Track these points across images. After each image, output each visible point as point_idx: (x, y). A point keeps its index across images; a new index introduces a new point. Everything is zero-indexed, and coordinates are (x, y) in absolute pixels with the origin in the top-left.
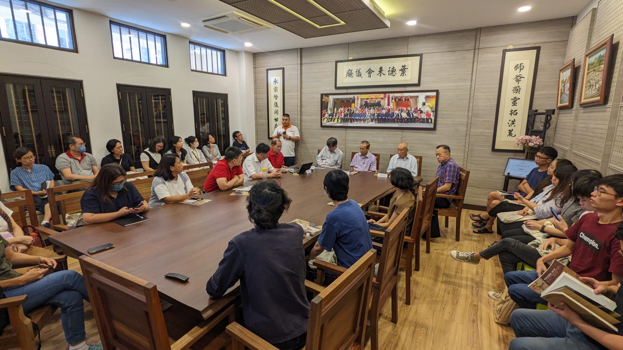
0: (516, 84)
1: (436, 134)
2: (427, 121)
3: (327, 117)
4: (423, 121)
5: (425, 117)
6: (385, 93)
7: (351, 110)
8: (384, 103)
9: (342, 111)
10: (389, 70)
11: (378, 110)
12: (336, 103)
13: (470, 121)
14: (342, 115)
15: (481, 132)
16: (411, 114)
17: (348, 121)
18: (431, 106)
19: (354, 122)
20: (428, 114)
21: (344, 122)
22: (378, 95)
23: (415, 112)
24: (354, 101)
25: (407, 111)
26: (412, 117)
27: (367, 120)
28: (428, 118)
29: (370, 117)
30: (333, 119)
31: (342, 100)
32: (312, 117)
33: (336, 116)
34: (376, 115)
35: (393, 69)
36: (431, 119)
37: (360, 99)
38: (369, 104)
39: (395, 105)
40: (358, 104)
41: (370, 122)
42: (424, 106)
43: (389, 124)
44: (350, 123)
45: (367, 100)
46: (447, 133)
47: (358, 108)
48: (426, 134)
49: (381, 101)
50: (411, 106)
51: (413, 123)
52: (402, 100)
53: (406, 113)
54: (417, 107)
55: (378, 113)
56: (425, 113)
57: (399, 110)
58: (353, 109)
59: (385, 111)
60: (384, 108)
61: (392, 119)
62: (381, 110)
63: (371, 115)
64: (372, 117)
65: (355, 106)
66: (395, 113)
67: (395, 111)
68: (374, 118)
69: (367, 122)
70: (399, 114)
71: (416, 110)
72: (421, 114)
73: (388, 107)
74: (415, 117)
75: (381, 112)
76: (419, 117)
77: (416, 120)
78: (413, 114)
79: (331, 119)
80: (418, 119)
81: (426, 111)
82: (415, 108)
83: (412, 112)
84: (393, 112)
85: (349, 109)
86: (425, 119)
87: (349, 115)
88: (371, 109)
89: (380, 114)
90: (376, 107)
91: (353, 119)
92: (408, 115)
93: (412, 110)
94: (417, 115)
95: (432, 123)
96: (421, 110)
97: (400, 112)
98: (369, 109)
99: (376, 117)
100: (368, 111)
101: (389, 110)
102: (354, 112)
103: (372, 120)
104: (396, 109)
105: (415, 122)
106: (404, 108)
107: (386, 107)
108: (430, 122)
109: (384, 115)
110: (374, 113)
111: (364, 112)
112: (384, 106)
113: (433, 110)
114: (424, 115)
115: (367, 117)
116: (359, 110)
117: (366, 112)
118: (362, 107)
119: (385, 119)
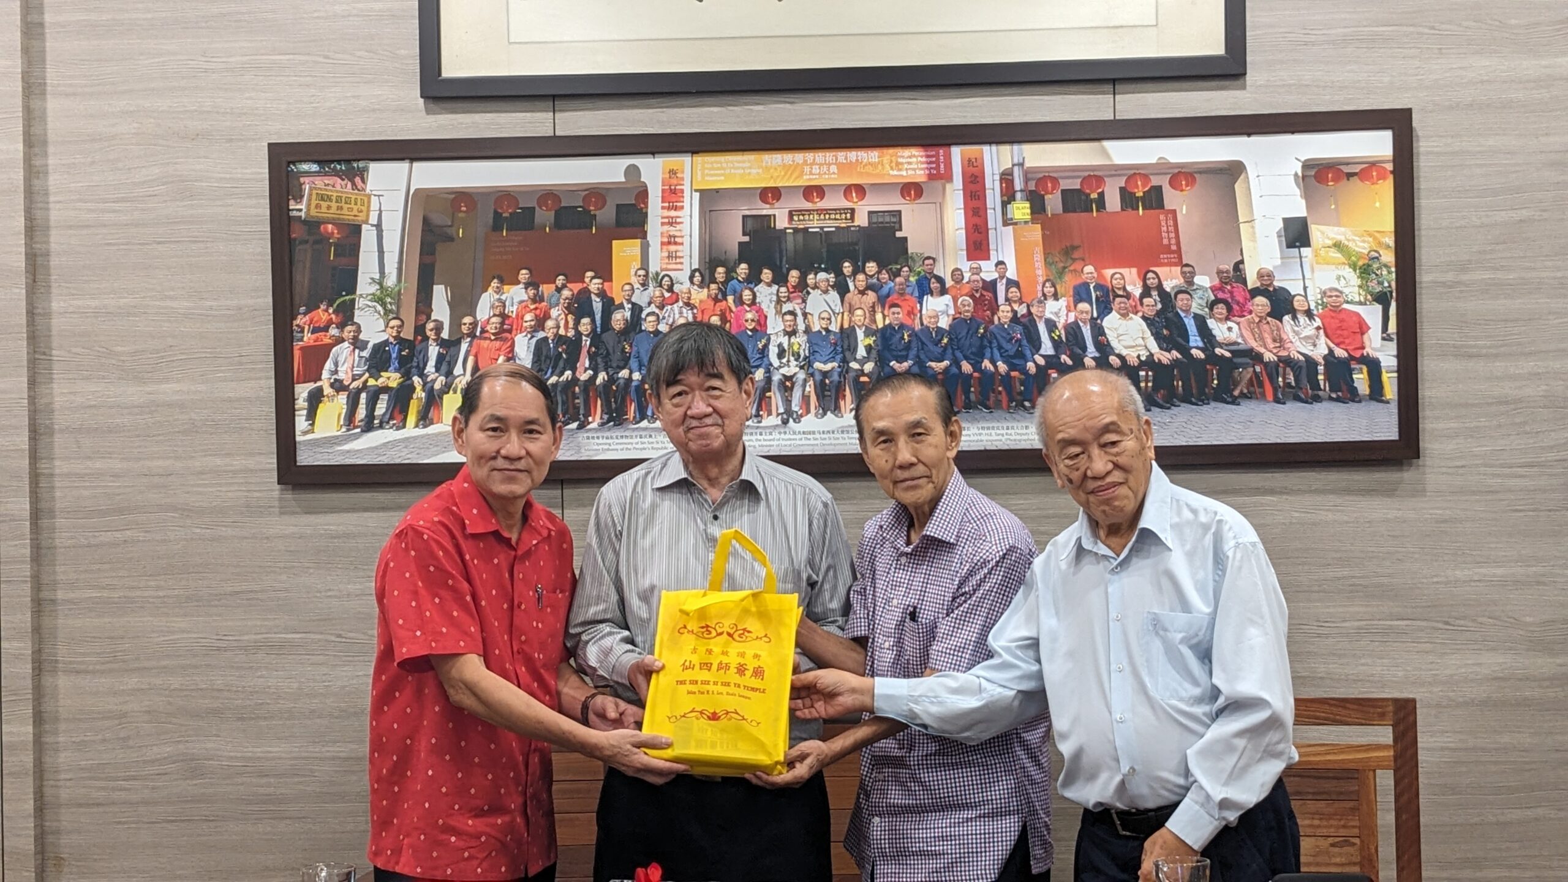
1: (1419, 492)
2: (1337, 381)
5: (1320, 351)
6: (933, 139)
7: (609, 306)
8: (936, 229)
11: (882, 300)
18: (1361, 247)
20: (1340, 324)
22: (872, 156)
23: (1221, 309)
24: (631, 220)
25: (1153, 303)
26: (1197, 354)
27: (776, 398)
28: (1340, 353)
29: (807, 364)
30: (420, 394)
31: (508, 210)
34: (863, 341)
36: (1374, 368)
37: (698, 194)
38: (790, 239)
39: (1037, 245)
40: (673, 248)
41: (808, 412)
42: (1299, 247)
43: (995, 425)
44: (600, 434)
45: (768, 206)
46: (1512, 482)
47: (681, 284)
48: (1333, 499)
49: (900, 212)
50: (1180, 258)
51: (1213, 404)
52: (1101, 202)
53: (1140, 314)
54: (1240, 258)
55: (885, 327)
56: (1315, 312)
57: (1074, 297)
58: (633, 289)
59: (943, 308)
60: (933, 280)
61: (1021, 373)
62: (908, 297)
63: (809, 341)
64: (828, 367)
65: (645, 266)
66: (1040, 317)
67: (1040, 302)
68: (852, 374)
69: (785, 416)
70: (1081, 324)
71: (1231, 293)
72: (1281, 321)
73: (977, 271)
74: (1228, 354)
75: (911, 313)
76: (1262, 350)
77: (1236, 373)
78: (1211, 323)
79: (401, 399)
80: (1254, 371)
81: (1324, 293)
82: (1219, 272)
83: (1194, 305)
84: (1023, 316)
85: (590, 292)
86: (1321, 368)
87: (588, 352)
88: (807, 286)
89: (898, 336)
90: (854, 273)
91: (637, 387)
92: (1165, 332)
93: (1200, 293)
94: (1242, 336)
95: (1382, 396)
96: (1276, 284)
97: (1087, 313)
98: (790, 287)
99: (862, 366)
100: (778, 312)
101: (985, 293)
102: (645, 320)
103: (824, 396)
104: (1047, 284)
105: (1229, 400)
106: (1125, 271)
107: (957, 269)
108: (1367, 392)
109: (945, 340)
110: (846, 326)
111: (738, 318)
112: (931, 261)
113: (1376, 282)
114: (1309, 331)
115: (776, 362)
116: (689, 298)
117: (762, 321)
118: (720, 272)
119: (953, 378)
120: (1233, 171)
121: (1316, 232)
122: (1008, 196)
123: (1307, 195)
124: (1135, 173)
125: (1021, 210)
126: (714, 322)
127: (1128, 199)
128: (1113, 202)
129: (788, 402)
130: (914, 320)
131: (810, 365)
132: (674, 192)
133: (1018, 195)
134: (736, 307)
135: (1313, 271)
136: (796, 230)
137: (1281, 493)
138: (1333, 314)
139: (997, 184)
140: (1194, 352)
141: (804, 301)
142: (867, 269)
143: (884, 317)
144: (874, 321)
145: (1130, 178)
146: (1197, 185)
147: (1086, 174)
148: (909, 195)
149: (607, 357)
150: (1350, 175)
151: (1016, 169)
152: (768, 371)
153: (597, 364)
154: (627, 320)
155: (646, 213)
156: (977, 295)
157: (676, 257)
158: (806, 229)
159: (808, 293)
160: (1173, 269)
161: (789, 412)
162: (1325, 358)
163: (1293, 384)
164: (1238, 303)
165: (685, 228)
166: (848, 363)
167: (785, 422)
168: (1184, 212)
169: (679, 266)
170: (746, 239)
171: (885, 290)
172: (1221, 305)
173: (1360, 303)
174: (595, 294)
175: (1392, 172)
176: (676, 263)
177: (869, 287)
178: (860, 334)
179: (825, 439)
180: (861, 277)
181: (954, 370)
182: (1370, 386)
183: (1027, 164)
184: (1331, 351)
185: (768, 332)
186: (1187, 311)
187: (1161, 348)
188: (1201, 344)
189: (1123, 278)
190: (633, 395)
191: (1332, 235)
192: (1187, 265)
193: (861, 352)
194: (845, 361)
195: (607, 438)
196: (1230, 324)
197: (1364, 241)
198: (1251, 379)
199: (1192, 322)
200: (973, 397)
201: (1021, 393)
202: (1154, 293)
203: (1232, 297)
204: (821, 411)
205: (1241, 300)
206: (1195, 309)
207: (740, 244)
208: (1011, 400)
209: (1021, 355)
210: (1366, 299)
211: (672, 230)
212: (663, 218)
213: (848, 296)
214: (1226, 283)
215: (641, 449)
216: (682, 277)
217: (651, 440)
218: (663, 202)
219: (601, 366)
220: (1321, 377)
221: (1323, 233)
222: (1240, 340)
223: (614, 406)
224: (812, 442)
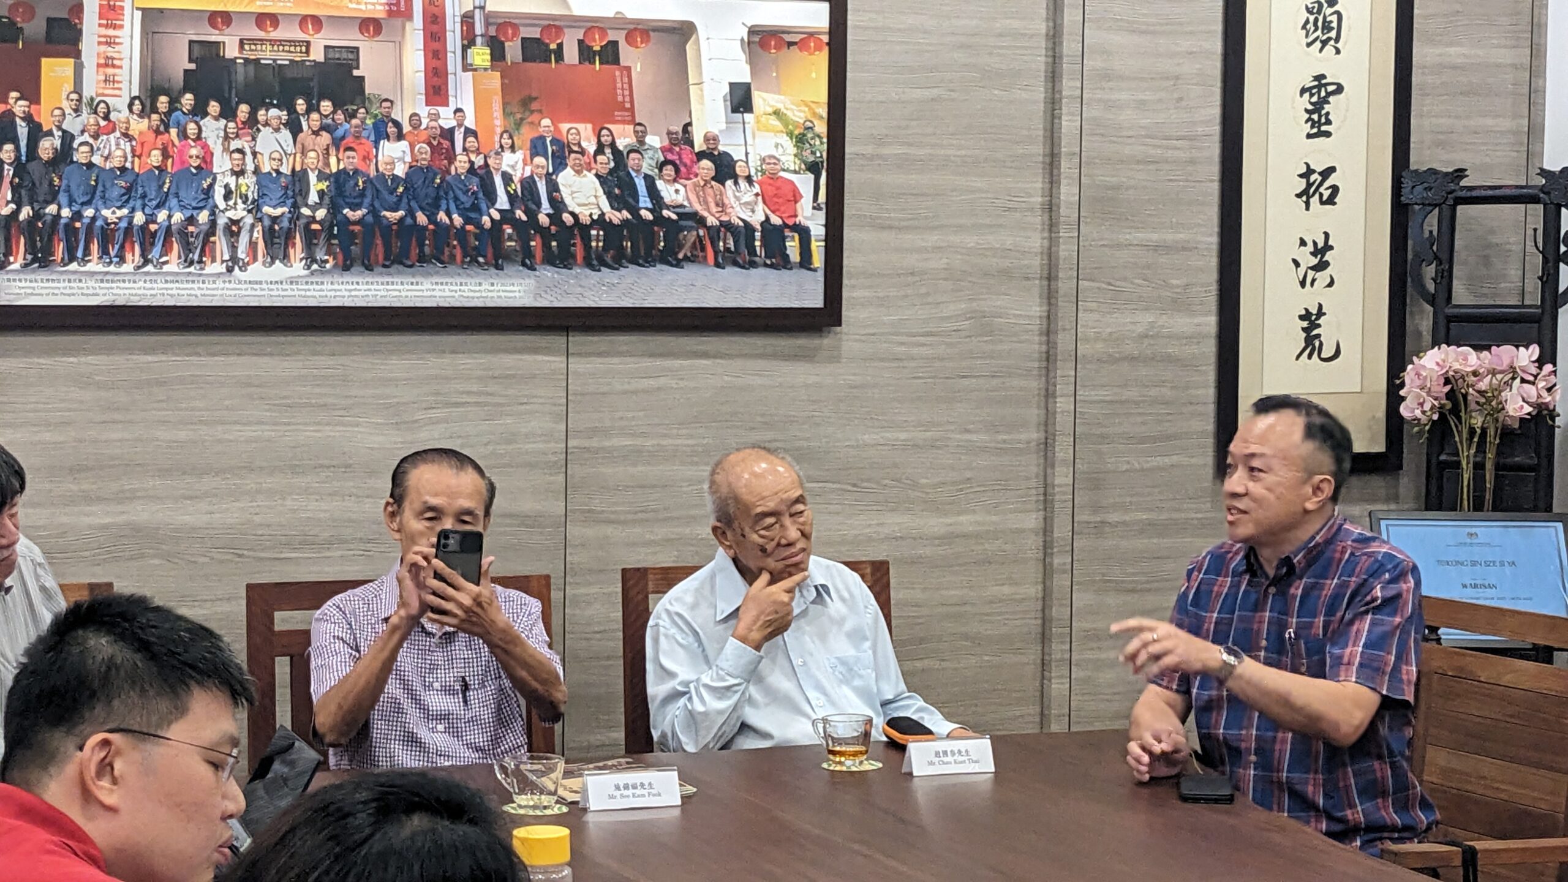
2: (772, 246)
5: (756, 218)
7: (36, 132)
8: (394, 67)
11: (337, 143)
20: (777, 191)
23: (669, 170)
25: (606, 161)
26: (647, 215)
27: (220, 242)
28: (776, 220)
29: (255, 208)
34: (315, 186)
37: (140, 13)
38: (240, 70)
39: (496, 94)
40: (110, 71)
41: (255, 259)
42: (742, 113)
43: (449, 280)
44: (22, 276)
45: (217, 32)
46: (915, 351)
47: (119, 112)
48: (760, 364)
49: (357, 49)
50: (633, 116)
51: (659, 266)
52: (559, 53)
53: (594, 172)
54: (688, 120)
55: (339, 172)
56: (755, 179)
57: (531, 150)
58: (64, 115)
59: (400, 154)
60: (390, 124)
61: (476, 227)
62: (363, 141)
63: (258, 183)
64: (278, 211)
65: (78, 89)
66: (497, 170)
67: (497, 153)
68: (302, 222)
69: (230, 264)
70: (537, 179)
71: (679, 154)
72: (723, 185)
73: (435, 117)
74: (674, 217)
75: (366, 158)
76: (705, 214)
77: (681, 236)
78: (660, 184)
80: (698, 235)
81: (763, 160)
82: (669, 133)
83: (645, 165)
84: (480, 167)
85: (14, 114)
86: (758, 235)
87: (11, 183)
88: (257, 122)
89: (352, 183)
90: (308, 112)
91: (66, 225)
92: (617, 191)
93: (650, 153)
94: (688, 199)
95: (811, 264)
96: (721, 148)
97: (543, 167)
98: (239, 123)
99: (314, 212)
100: (226, 149)
101: (442, 141)
102: (77, 150)
103: (273, 244)
104: (505, 136)
105: (674, 262)
106: (581, 126)
107: (415, 114)
108: (798, 259)
109: (401, 189)
110: (298, 168)
111: (181, 152)
112: (388, 104)
113: (809, 151)
114: (748, 197)
115: (222, 205)
116: (127, 129)
117: (207, 158)
118: (163, 101)
119: (407, 230)
120: (685, 31)
121: (758, 99)
122: (469, 41)
123: (752, 61)
124: (594, 26)
125: (481, 55)
126: (155, 158)
127: (586, 53)
128: (571, 54)
129: (233, 248)
130: (369, 166)
131: (259, 209)
132: (113, 8)
133: (479, 40)
134: (180, 141)
135: (754, 137)
136: (246, 60)
137: (715, 357)
138: (771, 181)
139: (458, 26)
140: (643, 213)
141: (254, 139)
142: (322, 109)
143: (339, 160)
144: (328, 165)
145: (588, 31)
146: (650, 44)
147: (547, 23)
148: (368, 31)
149: (33, 189)
150: (790, 44)
151: (477, 11)
152: (213, 213)
153: (20, 197)
154: (56, 149)
155: (80, 32)
156: (435, 143)
157: (114, 82)
158: (257, 61)
159: (259, 130)
160: (627, 126)
161: (234, 259)
162: (762, 224)
163: (733, 249)
164: (685, 166)
165: (125, 50)
166: (299, 208)
167: (230, 270)
168: (639, 69)
169: (117, 92)
170: (193, 66)
171: (340, 132)
172: (670, 167)
173: (795, 172)
174: (21, 118)
175: (828, 44)
176: (114, 89)
177: (323, 128)
178: (313, 177)
179: (272, 290)
180: (315, 116)
181: (409, 221)
182: (801, 254)
183: (489, 8)
184: (767, 218)
185: (215, 171)
186: (638, 171)
187: (612, 208)
188: (650, 205)
189: (579, 133)
190: (62, 235)
191: (773, 103)
192: (640, 124)
193: (313, 198)
194: (295, 206)
195: (31, 281)
196: (678, 186)
197: (800, 111)
198: (694, 243)
199: (643, 182)
200: (427, 250)
201: (475, 248)
202: (608, 151)
203: (680, 158)
204: (269, 260)
205: (688, 162)
206: (645, 169)
207: (186, 71)
208: (465, 256)
209: (476, 208)
210: (800, 168)
211: (110, 51)
212: (100, 36)
213: (301, 135)
214: (675, 145)
215: (69, 295)
216: (119, 103)
217: (80, 285)
218: (100, 18)
219: (25, 199)
220: (758, 243)
221: (764, 100)
222: (686, 203)
223: (39, 244)
224: (259, 293)
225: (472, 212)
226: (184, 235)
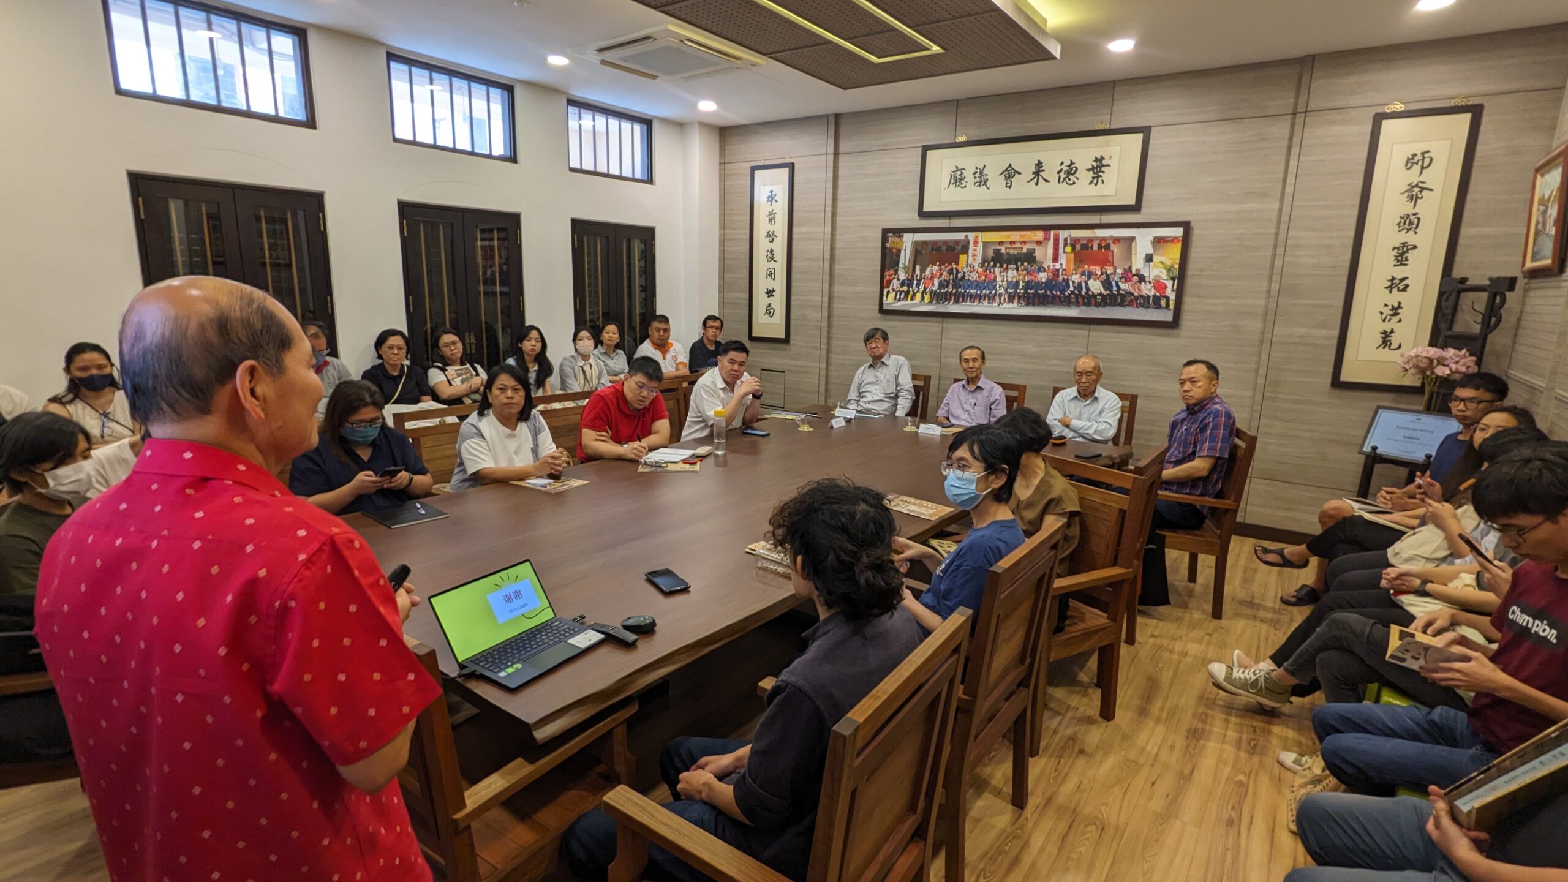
0: (1409, 208)
1: (1178, 337)
2: (1156, 302)
3: (895, 287)
4: (1144, 302)
5: (1152, 293)
6: (1046, 228)
7: (958, 272)
8: (1045, 254)
9: (934, 272)
10: (1059, 169)
12: (921, 253)
13: (1273, 306)
14: (933, 284)
15: (1302, 337)
16: (1114, 284)
17: (948, 300)
18: (1169, 263)
19: (963, 301)
20: (1159, 286)
21: (938, 302)
22: (1028, 233)
23: (1123, 280)
24: (965, 249)
25: (1104, 277)
26: (1115, 292)
27: (997, 299)
28: (1158, 294)
29: (1006, 290)
30: (911, 293)
31: (935, 246)
32: (858, 289)
33: (918, 285)
34: (1021, 284)
35: (1069, 166)
36: (1168, 299)
37: (983, 243)
38: (1005, 255)
39: (1072, 259)
40: (974, 257)
41: (1005, 302)
42: (1150, 262)
43: (1055, 309)
44: (952, 305)
45: (1000, 246)
46: (1208, 336)
47: (976, 267)
48: (1151, 337)
49: (1035, 249)
50: (1113, 264)
51: (1118, 307)
52: (1092, 247)
53: (1100, 280)
54: (1131, 265)
55: (1028, 281)
56: (1152, 282)
57: (1081, 274)
58: (964, 268)
59: (1044, 276)
60: (1042, 268)
61: (1064, 296)
62: (1035, 272)
63: (1007, 284)
64: (1012, 291)
65: (967, 262)
66: (1071, 280)
67: (1071, 275)
68: (1017, 293)
69: (999, 303)
70: (1082, 282)
71: (1127, 275)
72: (1141, 284)
73: (1054, 266)
74: (1124, 293)
76: (1134, 292)
77: (1126, 299)
78: (1120, 284)
79: (907, 293)
80: (1131, 298)
81: (1155, 276)
82: (1124, 269)
84: (1066, 279)
85: (953, 268)
86: (1151, 298)
87: (952, 284)
89: (1031, 284)
90: (1021, 265)
91: (963, 294)
92: (1106, 285)
93: (1118, 274)
94: (1129, 288)
95: (1169, 308)
96: (1141, 273)
97: (1084, 279)
98: (1004, 269)
99: (1021, 291)
100: (1000, 275)
101: (1056, 272)
103: (1010, 299)
104: (1074, 270)
105: (1123, 306)
106: (1096, 267)
107: (1049, 265)
108: (1165, 306)
109: (1044, 285)
110: (1017, 280)
111: (989, 276)
112: (1042, 263)
113: (1172, 273)
114: (1149, 287)
115: (998, 289)
117: (995, 278)
118: (986, 264)
119: (1045, 296)
120: (1132, 239)
121: (1155, 258)
122: (1066, 245)
123: (1154, 247)
124: (1103, 239)
125: (1069, 249)
126: (983, 278)
127: (1100, 247)
128: (1095, 247)
129: (1001, 300)
130: (1036, 279)
132: (976, 242)
133: (1069, 245)
134: (990, 273)
136: (1007, 253)
138: (1157, 282)
139: (1063, 241)
141: (1007, 273)
142: (1025, 264)
143: (1028, 278)
144: (1025, 279)
145: (1101, 241)
146: (1121, 243)
147: (1089, 239)
148: (1038, 244)
149: (956, 285)
150: (1168, 241)
151: (1069, 237)
152: (996, 291)
153: (953, 287)
154: (961, 276)
155: (969, 248)
156: (1054, 273)
157: (975, 260)
158: (1010, 253)
159: (1008, 270)
160: (1111, 267)
161: (1001, 302)
162: (1153, 296)
164: (1129, 278)
165: (978, 252)
167: (999, 305)
168: (1116, 251)
169: (976, 262)
170: (994, 255)
171: (1029, 271)
172: (1124, 278)
174: (955, 269)
175: (1182, 240)
177: (1025, 269)
178: (1021, 282)
179: (1009, 310)
180: (1023, 266)
181: (1045, 293)
182: (1166, 304)
183: (1072, 236)
184: (1155, 293)
185: (997, 281)
186: (1113, 280)
187: (1105, 290)
188: (1116, 290)
189: (1096, 269)
190: (962, 296)
191: (1160, 259)
192: (1115, 266)
193: (1021, 287)
194: (1016, 290)
195: (954, 307)
196: (1126, 284)
197: (1170, 261)
198: (1130, 301)
200: (1049, 301)
201: (1063, 300)
202: (1104, 274)
204: (1009, 303)
206: (1116, 279)
207: (992, 256)
208: (1060, 303)
211: (975, 252)
212: (973, 249)
213: (1019, 271)
214: (1126, 272)
215: (962, 310)
216: (976, 265)
217: (965, 308)
218: (973, 245)
220: (1151, 301)
221: (1157, 258)
223: (957, 298)
224: (1005, 311)
225: (1063, 291)
226: (989, 297)
